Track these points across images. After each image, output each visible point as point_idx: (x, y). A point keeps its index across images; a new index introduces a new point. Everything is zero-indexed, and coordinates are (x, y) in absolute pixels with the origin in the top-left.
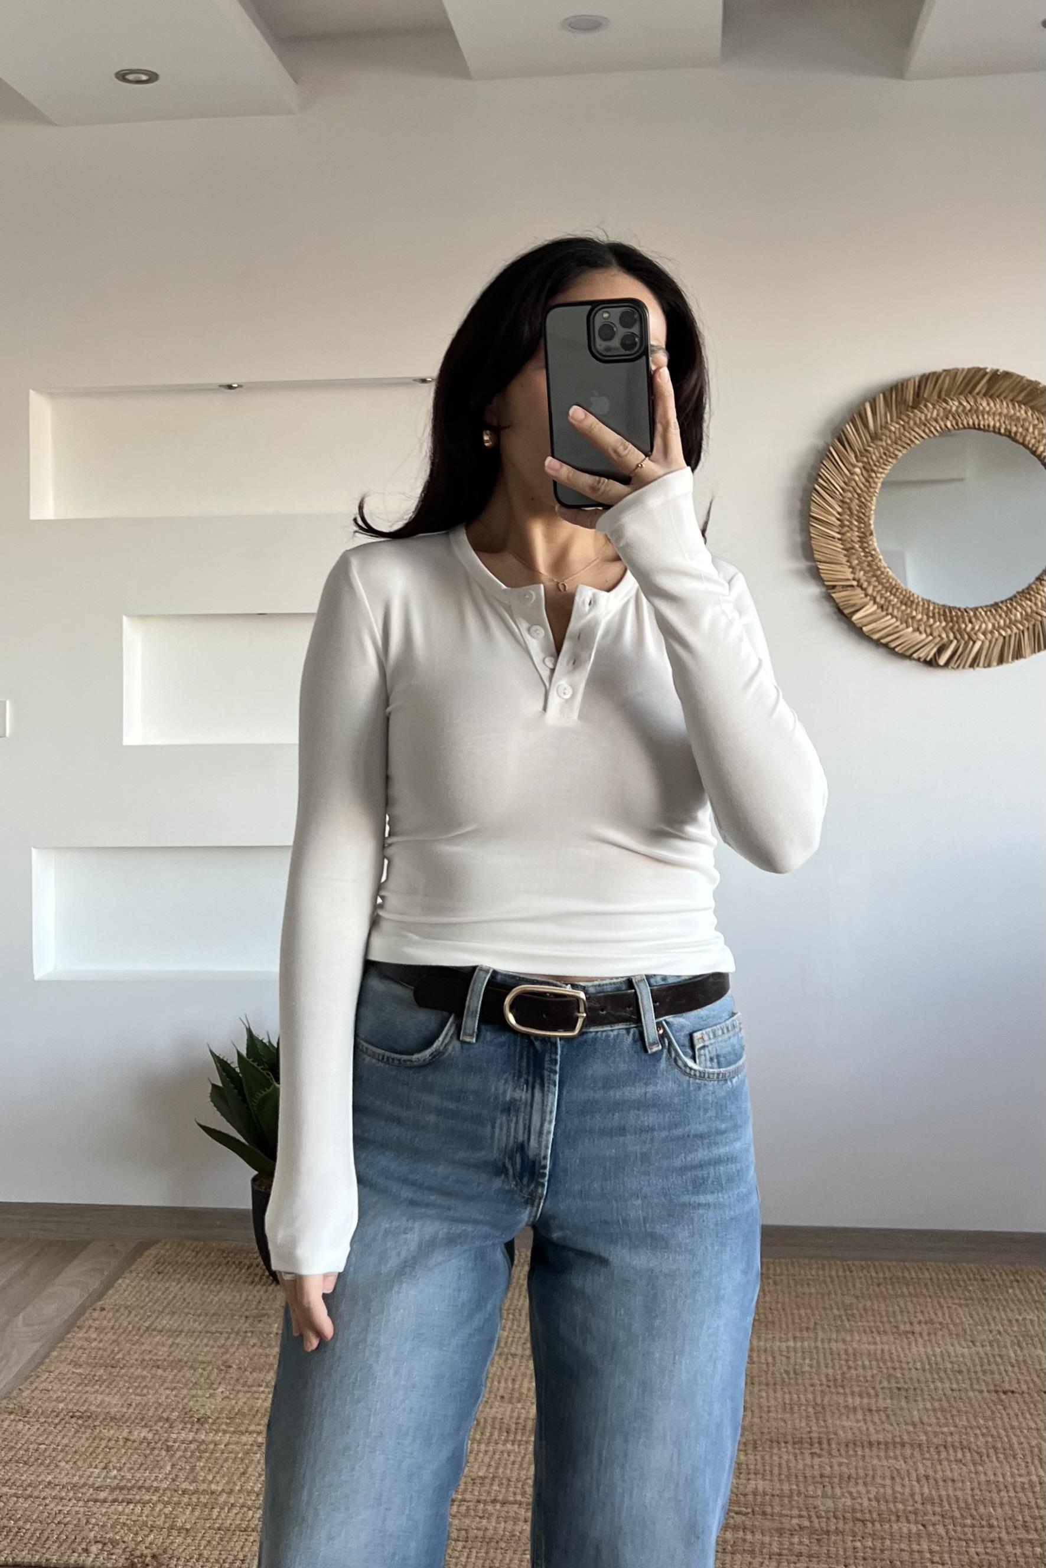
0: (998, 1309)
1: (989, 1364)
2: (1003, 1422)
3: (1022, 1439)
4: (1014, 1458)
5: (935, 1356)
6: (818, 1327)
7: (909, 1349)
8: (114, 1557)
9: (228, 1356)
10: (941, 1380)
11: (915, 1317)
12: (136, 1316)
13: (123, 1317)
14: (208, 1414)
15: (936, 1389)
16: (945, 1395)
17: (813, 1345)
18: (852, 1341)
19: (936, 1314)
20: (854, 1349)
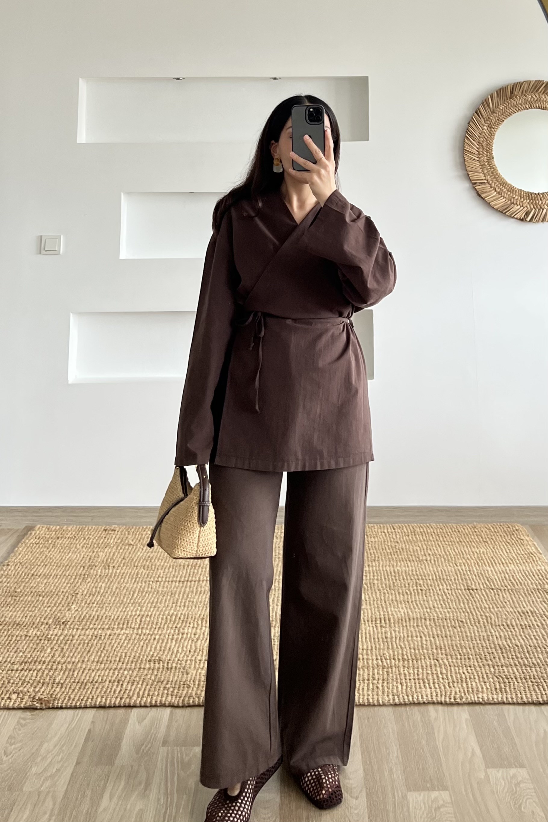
0: (467, 547)
1: (464, 574)
2: (473, 605)
3: (482, 614)
4: (479, 623)
5: (438, 572)
7: (425, 569)
8: (24, 700)
9: (76, 588)
10: (442, 585)
11: (427, 552)
12: (26, 568)
13: (19, 569)
14: (68, 620)
15: (440, 590)
16: (444, 592)
17: (378, 569)
18: (397, 566)
19: (437, 550)
20: (398, 570)
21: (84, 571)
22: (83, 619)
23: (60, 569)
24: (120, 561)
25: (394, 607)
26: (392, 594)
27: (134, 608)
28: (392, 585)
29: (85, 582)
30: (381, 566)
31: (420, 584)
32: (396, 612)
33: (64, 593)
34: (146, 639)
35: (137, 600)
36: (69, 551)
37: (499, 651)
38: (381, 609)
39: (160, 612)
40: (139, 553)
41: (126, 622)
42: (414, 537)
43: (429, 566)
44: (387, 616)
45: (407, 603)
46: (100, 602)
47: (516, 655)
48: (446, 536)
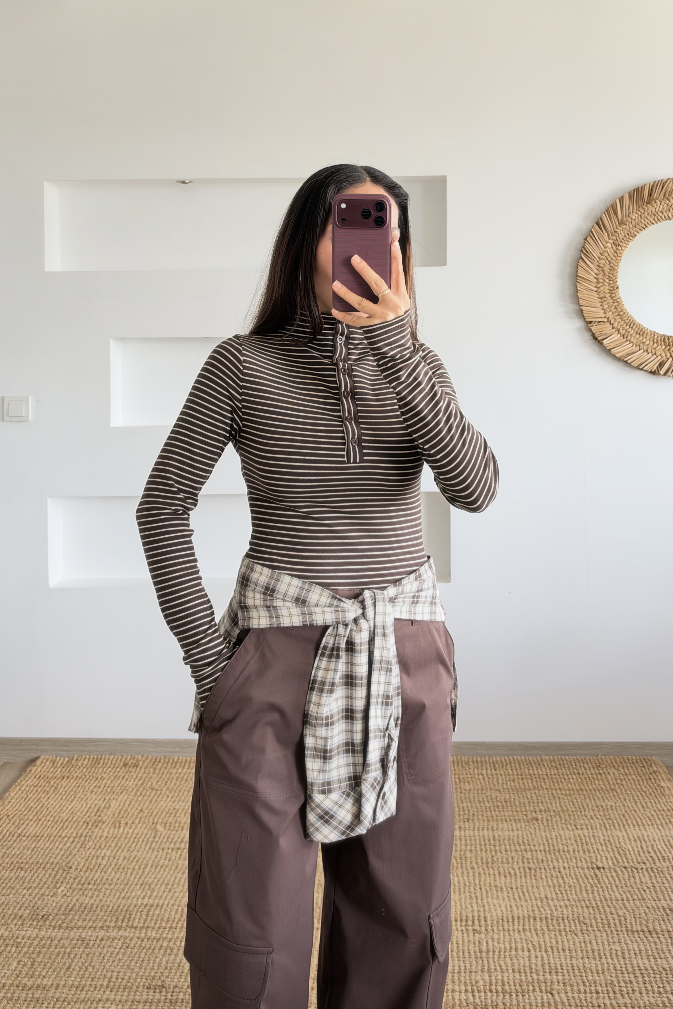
0: (590, 798)
1: (586, 843)
2: (599, 895)
4: (609, 927)
5: (552, 839)
6: (476, 818)
7: (535, 835)
9: (70, 857)
10: (557, 860)
11: (539, 807)
12: (14, 823)
14: (50, 912)
15: (554, 868)
16: (560, 872)
17: (472, 833)
18: (497, 829)
19: (551, 803)
20: (499, 836)
21: (87, 831)
22: (71, 911)
23: (56, 826)
24: (136, 814)
25: (492, 898)
26: (489, 874)
27: (142, 892)
28: (489, 860)
29: (85, 847)
30: (476, 828)
31: (528, 859)
32: (495, 906)
33: (54, 865)
34: (149, 948)
35: (147, 879)
36: (73, 797)
37: (640, 979)
38: (475, 900)
39: (175, 900)
40: (162, 803)
41: (128, 916)
42: (521, 782)
43: (539, 829)
44: (482, 914)
45: (509, 889)
46: (99, 882)
47: (664, 987)
48: (563, 780)
